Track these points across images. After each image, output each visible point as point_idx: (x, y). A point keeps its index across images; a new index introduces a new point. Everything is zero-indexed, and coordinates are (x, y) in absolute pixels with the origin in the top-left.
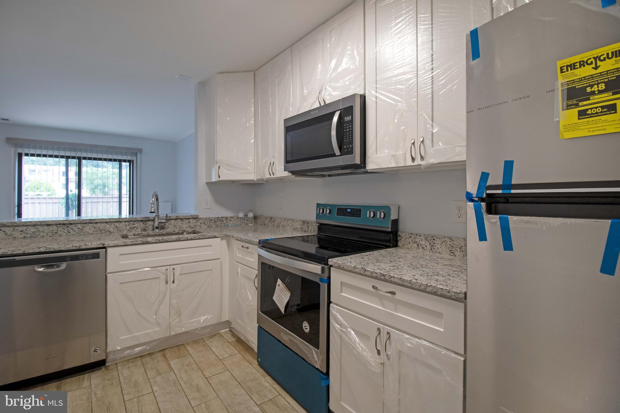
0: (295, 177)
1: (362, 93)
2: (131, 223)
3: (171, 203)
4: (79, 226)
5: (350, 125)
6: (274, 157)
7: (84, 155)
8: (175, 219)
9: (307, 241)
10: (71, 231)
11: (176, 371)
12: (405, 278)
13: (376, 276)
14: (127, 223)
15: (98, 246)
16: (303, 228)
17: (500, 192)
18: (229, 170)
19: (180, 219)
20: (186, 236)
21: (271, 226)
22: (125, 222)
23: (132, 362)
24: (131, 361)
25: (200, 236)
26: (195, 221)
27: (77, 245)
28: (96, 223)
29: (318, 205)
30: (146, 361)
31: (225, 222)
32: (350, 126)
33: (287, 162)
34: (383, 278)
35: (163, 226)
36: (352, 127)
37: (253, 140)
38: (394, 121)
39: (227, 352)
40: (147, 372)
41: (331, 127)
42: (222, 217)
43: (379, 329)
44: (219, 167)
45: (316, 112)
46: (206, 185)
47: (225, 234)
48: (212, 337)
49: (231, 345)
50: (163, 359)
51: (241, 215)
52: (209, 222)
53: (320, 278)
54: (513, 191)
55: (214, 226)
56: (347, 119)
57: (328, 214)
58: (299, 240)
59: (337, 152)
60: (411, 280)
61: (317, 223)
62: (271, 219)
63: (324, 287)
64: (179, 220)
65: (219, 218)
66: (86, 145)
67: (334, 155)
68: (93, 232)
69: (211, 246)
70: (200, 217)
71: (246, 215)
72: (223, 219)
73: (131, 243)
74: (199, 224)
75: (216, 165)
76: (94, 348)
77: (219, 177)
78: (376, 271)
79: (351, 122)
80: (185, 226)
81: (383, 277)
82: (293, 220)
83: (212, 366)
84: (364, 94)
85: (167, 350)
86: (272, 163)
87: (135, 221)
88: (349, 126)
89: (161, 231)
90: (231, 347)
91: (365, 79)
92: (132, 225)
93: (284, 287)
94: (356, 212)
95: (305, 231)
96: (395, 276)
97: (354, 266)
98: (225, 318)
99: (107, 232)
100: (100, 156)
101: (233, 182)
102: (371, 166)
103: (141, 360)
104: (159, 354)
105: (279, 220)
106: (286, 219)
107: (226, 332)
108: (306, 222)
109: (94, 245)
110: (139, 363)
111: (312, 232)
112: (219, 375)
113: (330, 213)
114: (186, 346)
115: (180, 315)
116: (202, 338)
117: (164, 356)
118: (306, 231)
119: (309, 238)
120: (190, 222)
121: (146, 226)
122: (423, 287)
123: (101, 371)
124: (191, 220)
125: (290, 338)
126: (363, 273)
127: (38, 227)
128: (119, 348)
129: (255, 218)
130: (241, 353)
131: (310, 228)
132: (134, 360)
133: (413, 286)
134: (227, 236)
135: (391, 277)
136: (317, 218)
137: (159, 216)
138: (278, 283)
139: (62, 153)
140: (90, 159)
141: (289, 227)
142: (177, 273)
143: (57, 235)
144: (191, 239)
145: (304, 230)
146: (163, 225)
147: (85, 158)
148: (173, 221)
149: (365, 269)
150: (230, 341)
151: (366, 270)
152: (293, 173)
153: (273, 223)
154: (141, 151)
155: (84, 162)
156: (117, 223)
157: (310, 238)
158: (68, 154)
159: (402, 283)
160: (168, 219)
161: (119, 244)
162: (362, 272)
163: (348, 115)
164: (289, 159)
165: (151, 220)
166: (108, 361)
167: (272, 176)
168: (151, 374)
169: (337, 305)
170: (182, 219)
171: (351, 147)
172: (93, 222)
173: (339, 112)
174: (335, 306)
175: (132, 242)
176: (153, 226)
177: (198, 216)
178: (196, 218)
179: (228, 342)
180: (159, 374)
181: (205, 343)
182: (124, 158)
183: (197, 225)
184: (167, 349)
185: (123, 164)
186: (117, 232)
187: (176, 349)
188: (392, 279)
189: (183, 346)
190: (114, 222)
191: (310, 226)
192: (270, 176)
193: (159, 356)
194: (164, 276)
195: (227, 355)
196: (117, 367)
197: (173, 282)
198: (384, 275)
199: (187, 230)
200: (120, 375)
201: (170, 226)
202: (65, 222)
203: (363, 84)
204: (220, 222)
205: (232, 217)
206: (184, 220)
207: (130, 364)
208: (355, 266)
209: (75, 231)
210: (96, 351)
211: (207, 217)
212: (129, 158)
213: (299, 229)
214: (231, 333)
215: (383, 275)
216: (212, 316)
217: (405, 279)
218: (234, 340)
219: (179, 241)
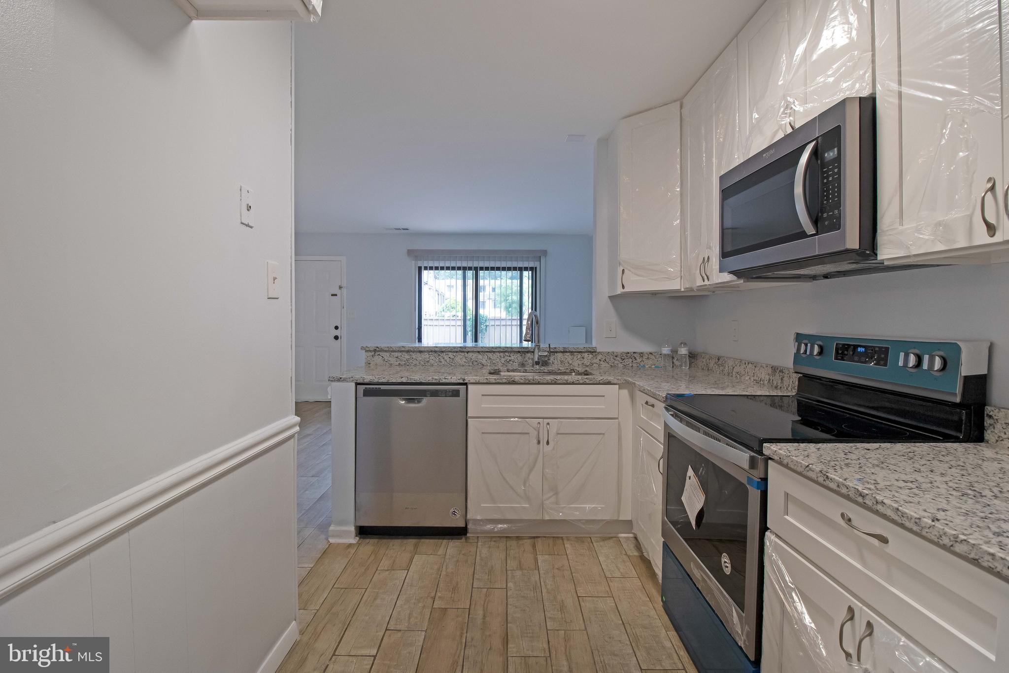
0: (744, 282)
1: (865, 93)
2: (507, 354)
3: (584, 329)
4: (451, 355)
5: (835, 168)
6: (710, 248)
7: (481, 264)
8: (562, 352)
9: (779, 406)
10: (442, 360)
11: (541, 572)
12: (907, 511)
13: (847, 493)
14: (502, 354)
15: (458, 381)
16: (773, 380)
18: (638, 275)
19: (569, 352)
20: (573, 377)
21: (718, 372)
22: (499, 352)
23: (494, 541)
24: (494, 539)
25: (586, 380)
26: (591, 356)
27: (436, 377)
28: (468, 352)
29: (799, 338)
30: (511, 546)
31: (639, 360)
32: (836, 170)
33: (724, 255)
34: (858, 499)
35: (546, 361)
36: (839, 173)
37: (679, 220)
38: (941, 141)
39: (619, 570)
40: (508, 560)
41: (794, 181)
42: (634, 353)
43: (851, 610)
44: (623, 270)
45: (772, 152)
46: (609, 300)
47: (625, 380)
48: (605, 539)
49: (629, 560)
50: (531, 549)
51: (666, 350)
52: (612, 359)
53: (748, 477)
55: (620, 365)
56: (830, 155)
57: (816, 355)
58: (766, 404)
59: (810, 229)
60: (919, 519)
61: (796, 372)
62: (718, 359)
63: (754, 495)
64: (568, 354)
65: (628, 353)
66: (483, 251)
67: (803, 235)
68: (464, 364)
69: (604, 396)
70: (598, 351)
71: (675, 351)
72: (635, 355)
73: (494, 382)
74: (597, 361)
75: (619, 268)
76: (452, 510)
77: (623, 287)
78: (847, 483)
79: (838, 160)
80: (576, 363)
81: (860, 499)
82: (755, 365)
83: (592, 583)
84: (872, 94)
85: (539, 540)
86: (706, 259)
87: (511, 352)
88: (832, 170)
89: (543, 368)
90: (629, 564)
91: (873, 62)
92: (508, 357)
93: (696, 483)
94: (877, 353)
95: (776, 387)
96: (885, 501)
97: (807, 464)
98: (626, 516)
99: (480, 365)
100: (498, 264)
101: (654, 294)
102: (886, 253)
103: (505, 542)
104: (529, 541)
105: (731, 363)
106: (743, 362)
107: (627, 538)
108: (779, 369)
109: (454, 379)
110: (502, 545)
111: (789, 389)
112: (597, 599)
113: (821, 353)
114: (565, 542)
115: (556, 494)
116: (590, 538)
117: (534, 546)
118: (779, 387)
119: (784, 400)
120: (583, 358)
121: (525, 360)
122: (946, 541)
123: (460, 541)
124: (586, 354)
125: (704, 576)
126: (822, 482)
127: (411, 353)
128: (479, 518)
129: (692, 356)
130: (641, 579)
131: (786, 383)
132: (499, 539)
133: (924, 533)
134: (628, 382)
135: (877, 502)
136: (795, 363)
137: (540, 346)
138: (688, 475)
139: (459, 264)
140: (487, 269)
141: (749, 377)
142: (553, 431)
143: (429, 364)
144: (573, 383)
145: (775, 384)
146: (546, 359)
147: (482, 269)
148: (560, 355)
149: (827, 474)
150: (629, 553)
151: (827, 476)
152: (737, 273)
153: (721, 368)
154: (545, 253)
155: (481, 273)
156: (490, 354)
157: (786, 400)
158: (465, 264)
159: (900, 521)
160: (552, 352)
161: (481, 381)
162: (821, 480)
163: (831, 148)
164: (729, 249)
165: (531, 352)
166: (469, 531)
167: (706, 282)
168: (512, 564)
169: (777, 536)
170: (572, 352)
171: (838, 215)
172: (464, 350)
173: (813, 143)
174: (773, 537)
175: (495, 379)
176: (533, 359)
177: (595, 349)
178: (593, 352)
179: (626, 554)
180: (521, 569)
181: (592, 546)
182: (526, 264)
183: (594, 363)
184: (540, 538)
185: (525, 273)
186: (490, 366)
187: (551, 541)
188: (879, 507)
189: (561, 541)
190: (487, 352)
191: (785, 379)
192: (704, 281)
193: (528, 543)
194: (536, 433)
195: (617, 574)
196: (477, 542)
197: (548, 443)
198: (863, 496)
199: (578, 369)
200: (478, 553)
201: (556, 362)
202: (436, 349)
203: (868, 75)
204: (631, 360)
205: (651, 353)
206: (575, 354)
207: (493, 543)
208: (808, 466)
209: (446, 361)
210: (454, 514)
211: (611, 350)
212: (531, 265)
213: (766, 382)
214: (634, 542)
215: (861, 495)
216: (603, 506)
217: (906, 513)
218: (636, 554)
219: (556, 383)
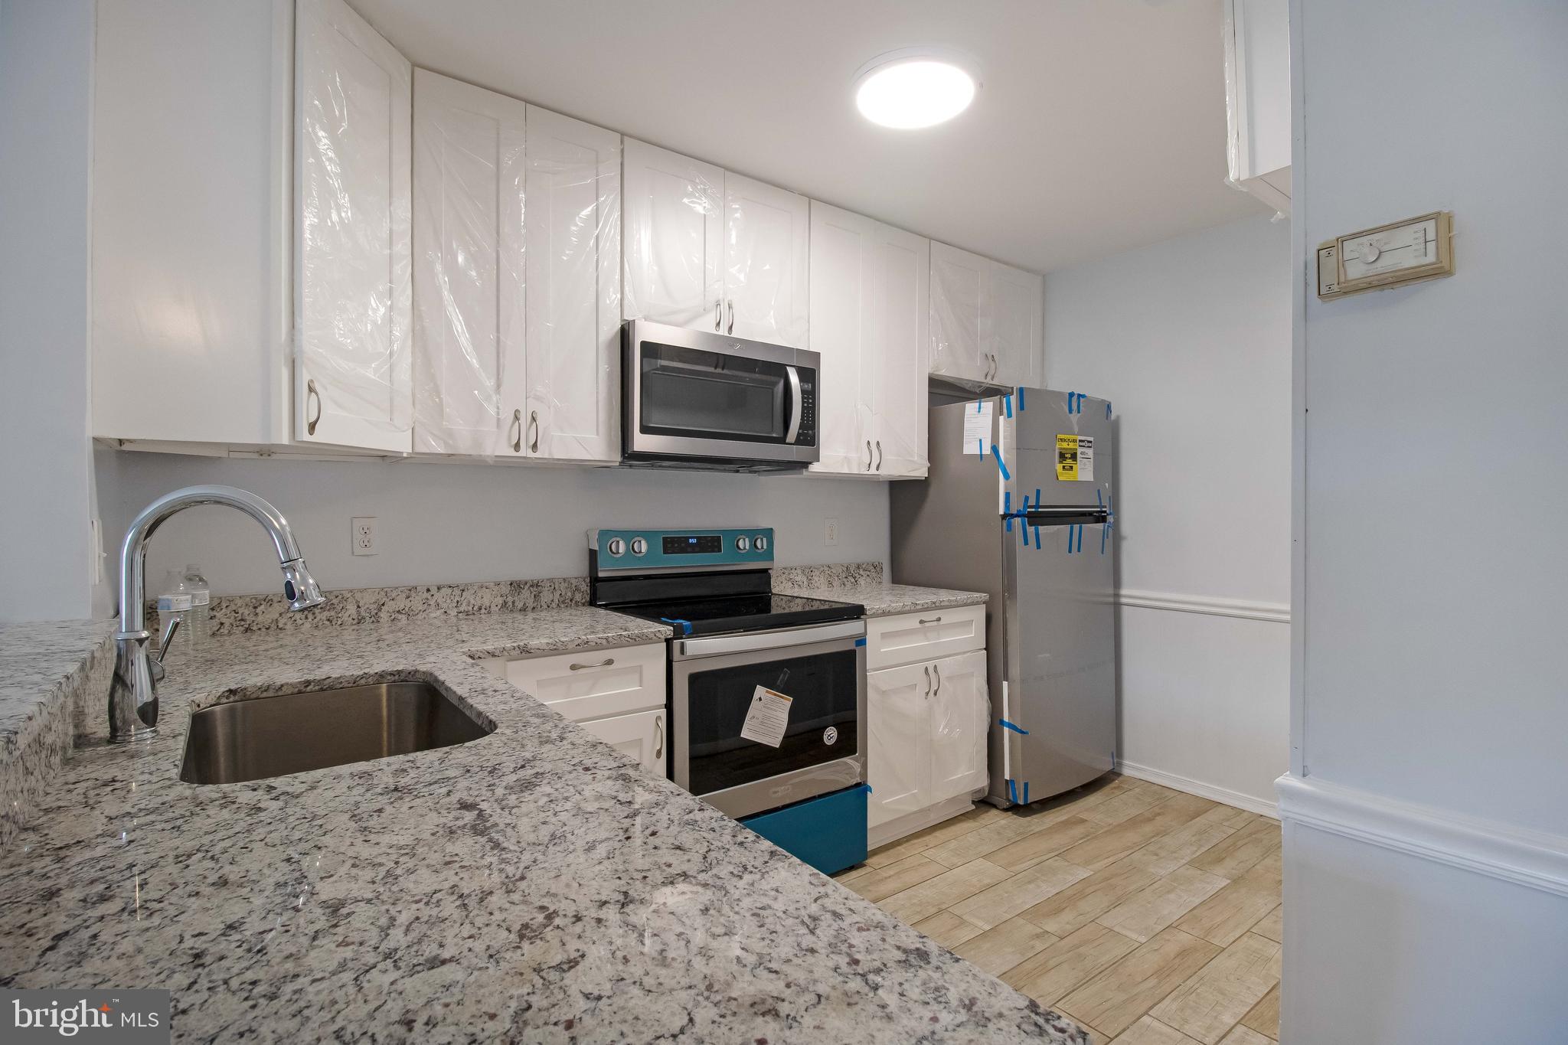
6: (539, 399)
16: (513, 603)
17: (1033, 510)
18: (341, 406)
29: (605, 535)
33: (645, 429)
36: (814, 403)
43: (927, 668)
44: (311, 385)
45: (740, 346)
53: (856, 641)
54: (1040, 510)
56: (805, 386)
59: (792, 438)
67: (779, 441)
77: (311, 427)
82: (463, 587)
86: (527, 415)
93: (773, 697)
94: (709, 543)
106: (422, 589)
118: (530, 608)
138: (756, 696)
141: (440, 612)
145: (520, 606)
153: (323, 615)
163: (806, 382)
171: (811, 435)
173: (794, 369)
191: (544, 594)
192: (516, 451)
213: (496, 608)
217: (950, 600)
